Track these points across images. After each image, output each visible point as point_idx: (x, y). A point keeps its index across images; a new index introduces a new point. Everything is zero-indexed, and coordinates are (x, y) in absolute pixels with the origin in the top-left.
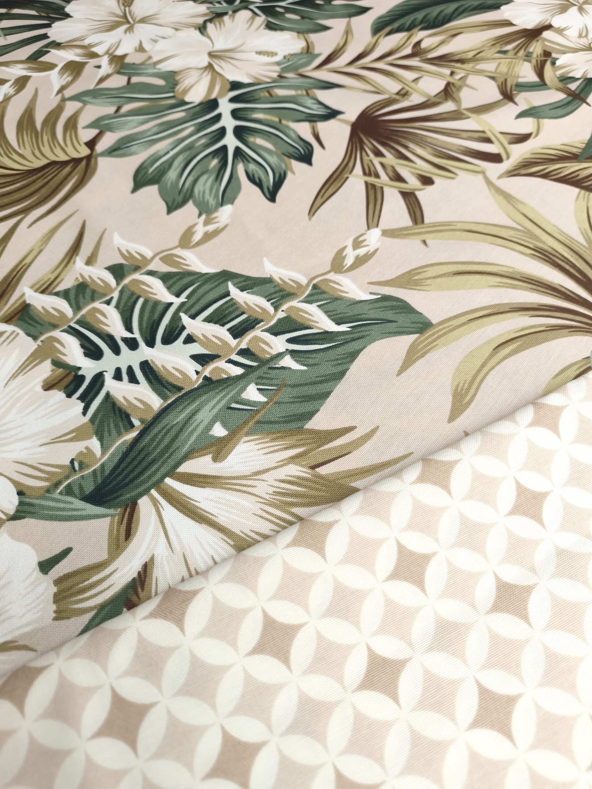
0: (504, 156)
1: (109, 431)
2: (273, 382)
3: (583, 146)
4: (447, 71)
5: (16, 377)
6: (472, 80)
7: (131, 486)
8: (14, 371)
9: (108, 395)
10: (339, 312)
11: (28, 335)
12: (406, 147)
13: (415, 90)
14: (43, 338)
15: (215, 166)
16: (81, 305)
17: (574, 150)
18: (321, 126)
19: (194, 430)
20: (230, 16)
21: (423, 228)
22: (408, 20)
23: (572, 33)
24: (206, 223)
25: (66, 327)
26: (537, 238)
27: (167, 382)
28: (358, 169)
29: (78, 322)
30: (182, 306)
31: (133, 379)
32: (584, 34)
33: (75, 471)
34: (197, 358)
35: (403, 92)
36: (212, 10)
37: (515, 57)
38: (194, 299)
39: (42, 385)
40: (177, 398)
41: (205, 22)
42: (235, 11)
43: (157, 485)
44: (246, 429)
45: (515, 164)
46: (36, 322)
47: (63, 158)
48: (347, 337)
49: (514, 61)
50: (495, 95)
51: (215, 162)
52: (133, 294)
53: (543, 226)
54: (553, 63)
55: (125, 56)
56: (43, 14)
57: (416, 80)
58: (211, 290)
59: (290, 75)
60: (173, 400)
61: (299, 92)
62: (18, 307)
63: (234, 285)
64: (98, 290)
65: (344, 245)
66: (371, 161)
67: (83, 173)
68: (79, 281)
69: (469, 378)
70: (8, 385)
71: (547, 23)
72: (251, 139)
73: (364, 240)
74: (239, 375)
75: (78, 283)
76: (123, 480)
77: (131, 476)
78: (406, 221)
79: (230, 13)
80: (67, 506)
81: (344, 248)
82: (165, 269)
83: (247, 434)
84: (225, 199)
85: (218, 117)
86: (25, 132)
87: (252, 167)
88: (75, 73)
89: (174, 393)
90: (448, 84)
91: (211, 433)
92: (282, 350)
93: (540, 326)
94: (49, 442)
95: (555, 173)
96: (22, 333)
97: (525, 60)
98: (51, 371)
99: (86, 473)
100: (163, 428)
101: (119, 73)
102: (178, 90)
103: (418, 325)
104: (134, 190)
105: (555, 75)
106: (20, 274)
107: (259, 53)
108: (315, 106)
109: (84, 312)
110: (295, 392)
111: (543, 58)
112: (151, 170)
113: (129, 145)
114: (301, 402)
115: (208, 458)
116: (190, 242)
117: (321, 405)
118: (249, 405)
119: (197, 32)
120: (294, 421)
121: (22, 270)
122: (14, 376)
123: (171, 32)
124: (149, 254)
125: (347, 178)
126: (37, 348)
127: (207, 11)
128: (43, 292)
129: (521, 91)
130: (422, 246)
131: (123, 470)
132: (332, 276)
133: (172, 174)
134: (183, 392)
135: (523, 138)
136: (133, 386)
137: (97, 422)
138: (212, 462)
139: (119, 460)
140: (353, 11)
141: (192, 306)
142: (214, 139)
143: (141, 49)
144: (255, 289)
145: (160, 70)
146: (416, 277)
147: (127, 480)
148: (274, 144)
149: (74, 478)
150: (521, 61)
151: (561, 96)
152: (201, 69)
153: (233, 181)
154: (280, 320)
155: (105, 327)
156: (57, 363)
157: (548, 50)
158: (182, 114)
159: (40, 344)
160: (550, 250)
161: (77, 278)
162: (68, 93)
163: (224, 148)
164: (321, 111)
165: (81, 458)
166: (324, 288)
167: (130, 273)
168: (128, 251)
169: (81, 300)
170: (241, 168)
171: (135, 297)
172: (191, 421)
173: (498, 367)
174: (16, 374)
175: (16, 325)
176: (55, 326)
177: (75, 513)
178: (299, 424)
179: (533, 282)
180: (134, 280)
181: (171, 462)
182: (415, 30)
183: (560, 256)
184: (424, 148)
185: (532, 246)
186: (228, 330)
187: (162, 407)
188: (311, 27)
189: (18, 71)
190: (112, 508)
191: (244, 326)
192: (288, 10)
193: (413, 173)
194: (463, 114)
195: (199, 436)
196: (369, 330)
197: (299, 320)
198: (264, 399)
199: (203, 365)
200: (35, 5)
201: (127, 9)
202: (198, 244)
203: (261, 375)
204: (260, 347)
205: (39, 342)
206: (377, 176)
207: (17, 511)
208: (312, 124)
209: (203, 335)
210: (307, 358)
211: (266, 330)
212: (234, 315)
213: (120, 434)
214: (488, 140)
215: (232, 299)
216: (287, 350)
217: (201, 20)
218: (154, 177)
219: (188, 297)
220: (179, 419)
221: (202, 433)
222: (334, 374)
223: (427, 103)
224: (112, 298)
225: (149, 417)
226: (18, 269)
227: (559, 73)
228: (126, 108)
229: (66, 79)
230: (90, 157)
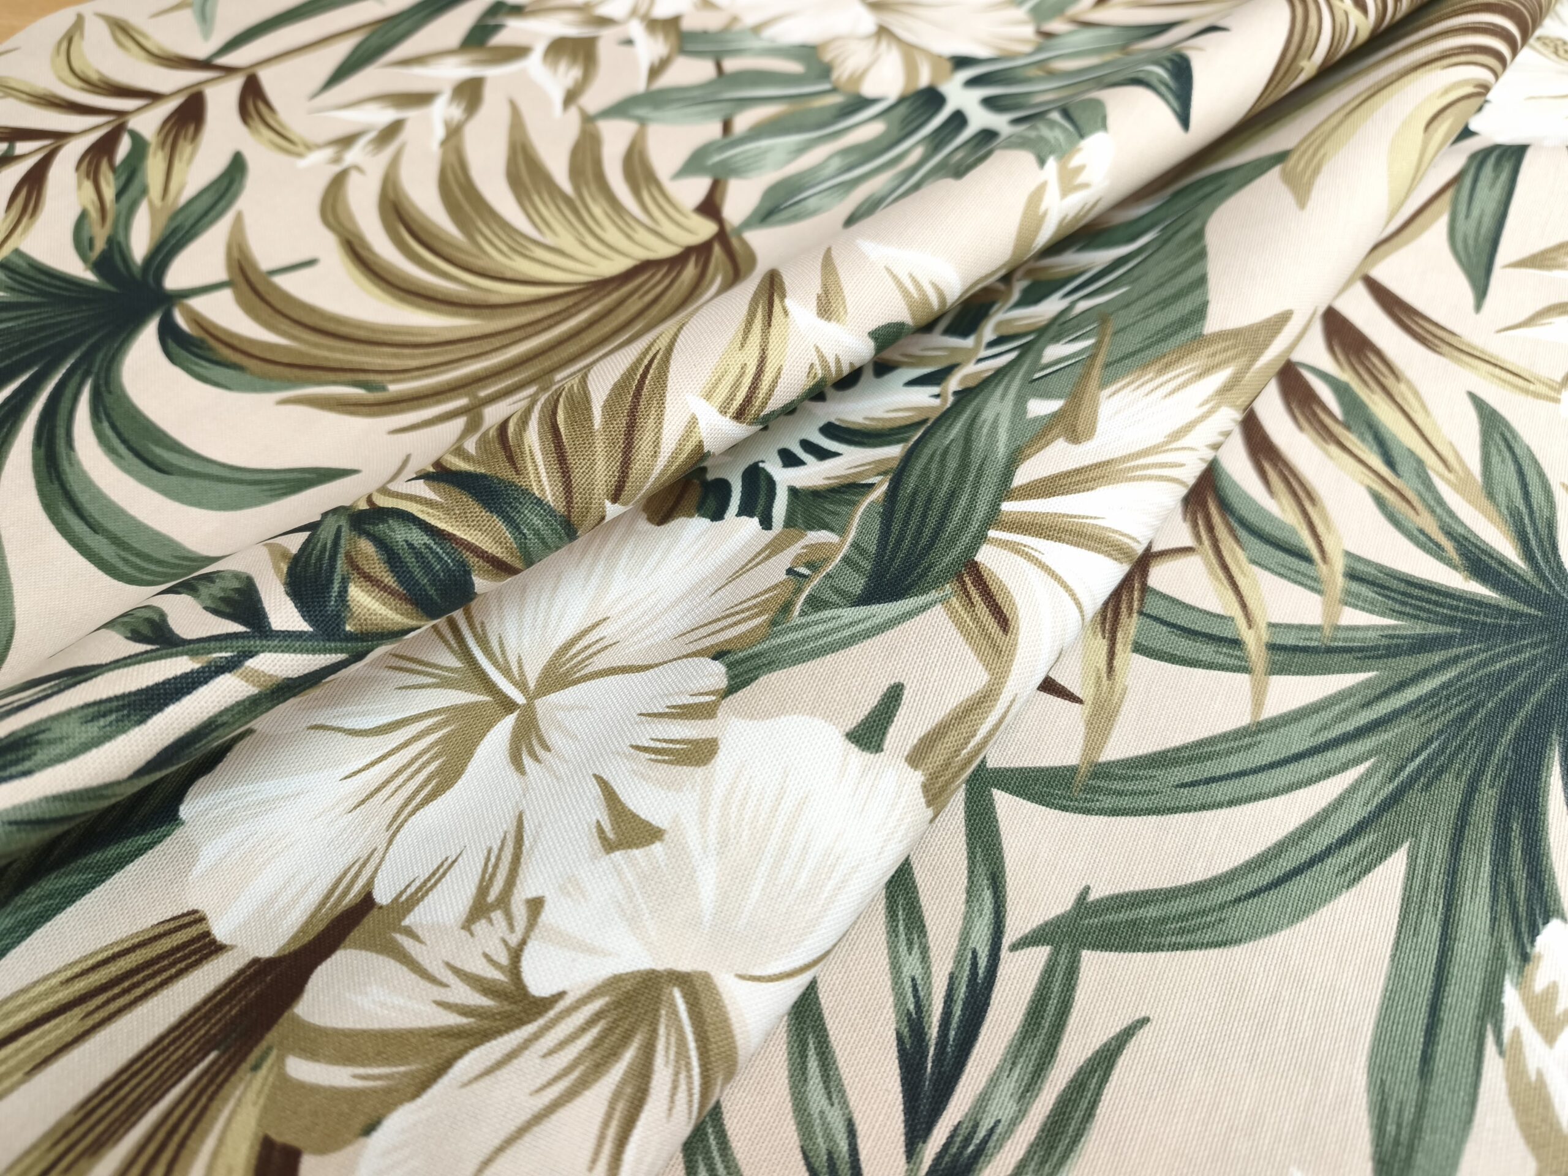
47: (663, 250)
55: (677, 18)
59: (1059, 27)
67: (728, 268)
85: (959, 119)
86: (535, 198)
88: (581, 61)
101: (683, 51)
102: (839, 74)
113: (797, 198)
145: (773, 42)
158: (877, 127)
162: (592, 101)
189: (453, 71)
228: (743, 121)
229: (568, 74)
230: (722, 236)
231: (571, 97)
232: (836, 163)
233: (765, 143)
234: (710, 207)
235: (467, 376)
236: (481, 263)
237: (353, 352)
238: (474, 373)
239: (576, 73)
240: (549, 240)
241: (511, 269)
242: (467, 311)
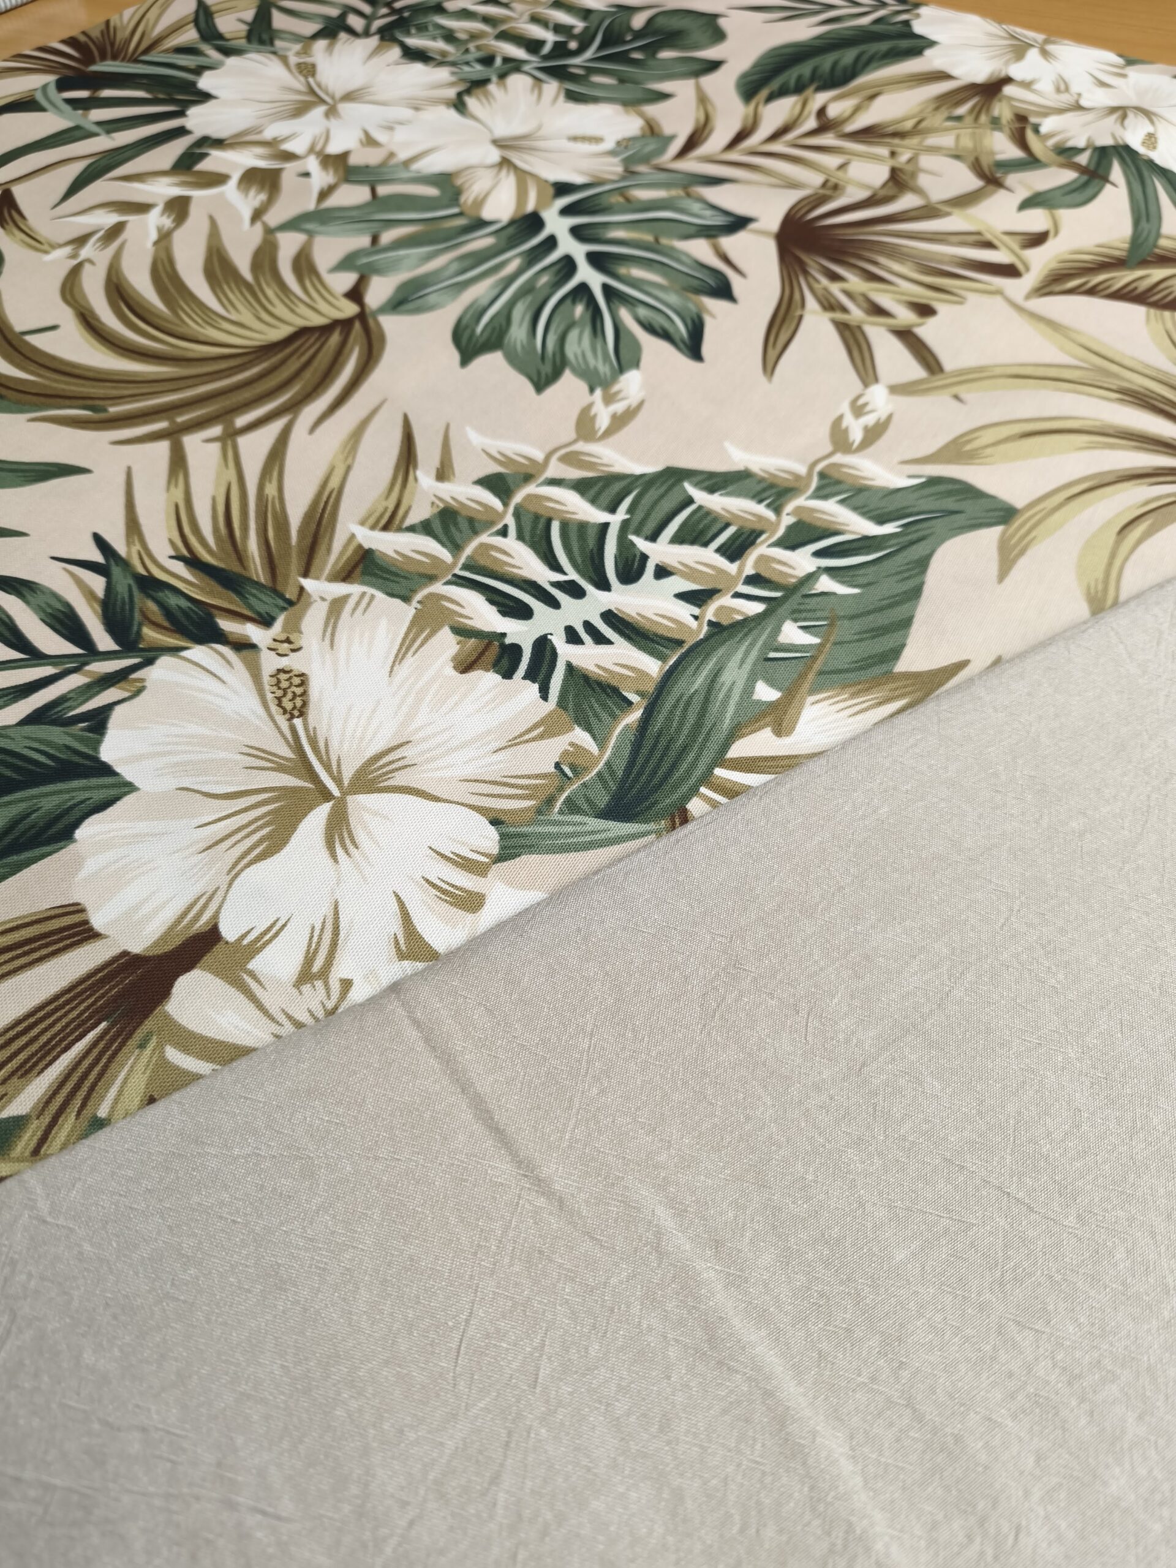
0: (1020, 267)
1: (596, 715)
2: (818, 614)
3: (1126, 246)
4: (884, 151)
5: (402, 659)
6: (925, 161)
7: (666, 787)
8: (395, 651)
9: (570, 667)
10: (872, 507)
11: (392, 595)
12: (875, 263)
13: (847, 182)
14: (419, 596)
15: (582, 316)
16: (459, 542)
17: (1117, 253)
18: (728, 243)
19: (728, 696)
20: (497, 84)
21: (945, 378)
22: (791, 76)
23: (1045, 86)
24: (608, 400)
25: (450, 577)
26: (1116, 376)
27: (656, 635)
28: (811, 303)
29: (465, 567)
30: (625, 526)
31: (600, 639)
32: (1062, 87)
33: (569, 779)
34: (683, 596)
35: (829, 184)
36: (463, 76)
37: (977, 125)
38: (639, 515)
39: (453, 665)
40: (681, 655)
41: (460, 95)
42: (502, 76)
43: (706, 779)
44: (806, 686)
45: (1041, 277)
46: (397, 575)
47: (317, 321)
48: (901, 540)
49: (977, 131)
50: (971, 182)
51: (579, 310)
52: (537, 517)
53: (1117, 358)
54: (1036, 129)
55: (344, 156)
56: (161, 96)
57: (842, 167)
58: (662, 496)
59: (642, 168)
60: (675, 659)
61: (674, 192)
62: (353, 555)
63: (696, 485)
64: (479, 517)
65: (838, 414)
66: (826, 289)
67: (365, 341)
68: (438, 506)
69: (1100, 574)
70: (393, 672)
71: (1003, 74)
72: (622, 271)
73: (866, 404)
74: (760, 613)
75: (439, 510)
76: (649, 781)
77: (660, 773)
78: (915, 371)
79: (494, 79)
80: (578, 829)
81: (840, 418)
82: (575, 474)
83: (812, 691)
84: (623, 362)
85: (551, 243)
86: (225, 287)
87: (642, 312)
88: (267, 187)
89: (673, 650)
90: (894, 172)
91: (756, 697)
92: (811, 568)
93: (1169, 495)
94: (506, 744)
95: (1101, 287)
96: (380, 595)
97: (994, 129)
98: (458, 644)
99: (587, 778)
100: (678, 701)
101: (347, 180)
102: (465, 201)
103: (997, 514)
104: (465, 360)
105: (1046, 146)
106: (332, 506)
107: (575, 139)
108: (709, 213)
109: (468, 550)
110: (858, 625)
111: (1018, 125)
112: (479, 329)
113: (421, 293)
114: (873, 637)
115: (767, 733)
116: (596, 432)
117: (906, 636)
118: (796, 652)
119: (452, 113)
120: (874, 664)
121: (332, 500)
122: (400, 657)
123: (406, 113)
124: (539, 456)
125: (801, 318)
126: (416, 613)
127: (453, 79)
128: (385, 528)
129: (1007, 173)
130: (955, 403)
131: (643, 767)
132: (838, 458)
133: (518, 333)
134: (686, 647)
135: (1037, 239)
136: (603, 649)
137: (571, 706)
138: (774, 737)
139: (631, 753)
140: (696, 67)
141: (642, 523)
142: (561, 275)
143: (370, 141)
144: (730, 489)
145: (419, 172)
146: (968, 447)
147: (656, 781)
148: (664, 275)
149: (571, 789)
150: (989, 132)
151: (1070, 175)
152: (492, 166)
153: (622, 335)
154: (790, 529)
155: (515, 571)
156: (462, 631)
157: (1022, 113)
158: (489, 241)
159: (419, 606)
160: (1142, 390)
161: (433, 503)
162: (273, 218)
163: (583, 290)
164: (719, 220)
165: (571, 760)
166: (836, 475)
167: (519, 486)
168: (500, 453)
169: (457, 536)
170: (624, 314)
171: (542, 521)
172: (717, 687)
173: (1134, 557)
174: (400, 656)
175: (363, 583)
176: (431, 578)
177: (598, 837)
178: (884, 668)
179: (1134, 438)
180: (529, 497)
181: (713, 747)
182: (809, 91)
183: (1159, 398)
184: (902, 263)
185: (1114, 387)
186: (718, 550)
187: (663, 672)
188: (639, 95)
189: (165, 189)
190: (650, 821)
191: (738, 542)
192: (590, 71)
193: (899, 301)
194: (940, 210)
195: (739, 704)
196: (929, 528)
197: (819, 524)
198: (816, 641)
199: (699, 606)
200: (138, 81)
201: (311, 80)
202: (608, 433)
203: (796, 607)
204: (774, 569)
205: (414, 603)
206: (844, 310)
207: (503, 848)
208: (713, 241)
209: (680, 562)
210: (853, 576)
211: (777, 544)
212: (714, 530)
213: (615, 717)
214: (989, 245)
215: (700, 508)
216: (819, 568)
217: (451, 93)
218: (488, 340)
219: (631, 510)
220: (696, 686)
221: (741, 697)
222: (905, 592)
223: (875, 198)
224: (506, 527)
225: (650, 688)
226: (324, 498)
227: (1051, 142)
228: (388, 237)
229: (256, 198)
230: (362, 316)
231: (257, 215)
232: (455, 267)
233: (402, 252)
234: (355, 294)
235: (167, 404)
236: (181, 330)
237: (83, 385)
238: (172, 402)
239: (263, 197)
240: (234, 316)
241: (206, 336)
242: (170, 362)
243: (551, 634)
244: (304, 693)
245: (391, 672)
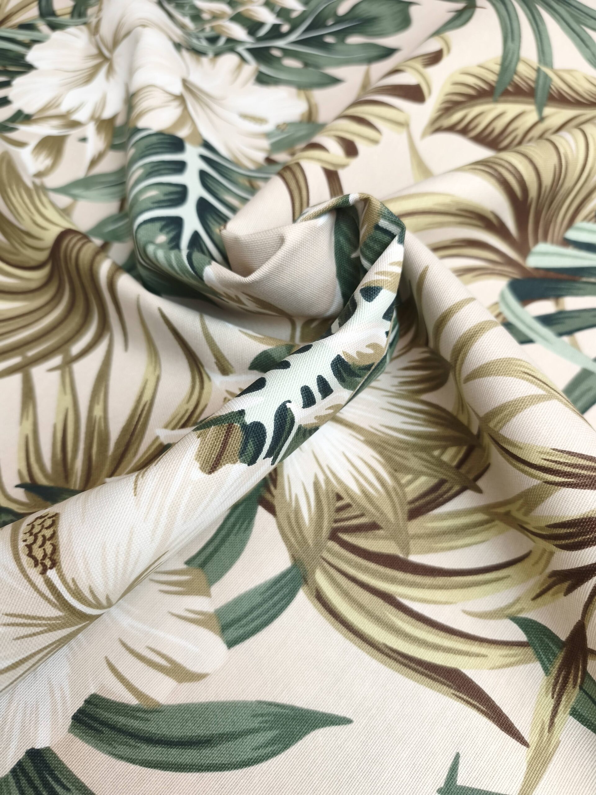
39: (199, 466)
243: (289, 402)
244: (54, 535)
245: (135, 488)
